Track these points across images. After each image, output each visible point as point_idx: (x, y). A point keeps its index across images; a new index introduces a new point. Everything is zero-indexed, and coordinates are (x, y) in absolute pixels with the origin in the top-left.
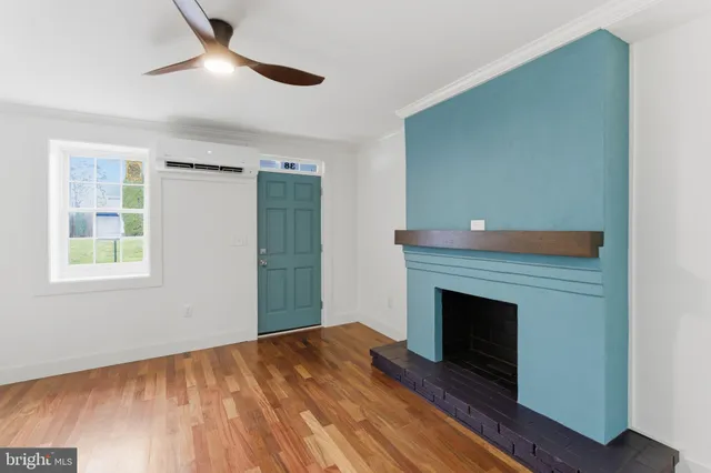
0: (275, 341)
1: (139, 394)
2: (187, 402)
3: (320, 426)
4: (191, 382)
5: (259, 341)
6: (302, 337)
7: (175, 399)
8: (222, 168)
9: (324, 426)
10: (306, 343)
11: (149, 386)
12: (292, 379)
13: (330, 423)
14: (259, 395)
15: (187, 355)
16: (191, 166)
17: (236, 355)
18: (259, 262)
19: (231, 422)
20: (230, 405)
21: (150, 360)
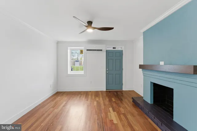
0: (110, 92)
1: (80, 97)
2: (88, 100)
3: (112, 111)
4: (90, 97)
5: (106, 91)
6: (117, 92)
7: (86, 99)
8: (98, 50)
9: (113, 112)
10: (117, 93)
11: (82, 96)
12: (110, 101)
13: (115, 111)
14: (102, 102)
15: (90, 92)
16: (91, 50)
17: (100, 93)
18: (106, 72)
19: (95, 106)
20: (95, 103)
21: (84, 91)
